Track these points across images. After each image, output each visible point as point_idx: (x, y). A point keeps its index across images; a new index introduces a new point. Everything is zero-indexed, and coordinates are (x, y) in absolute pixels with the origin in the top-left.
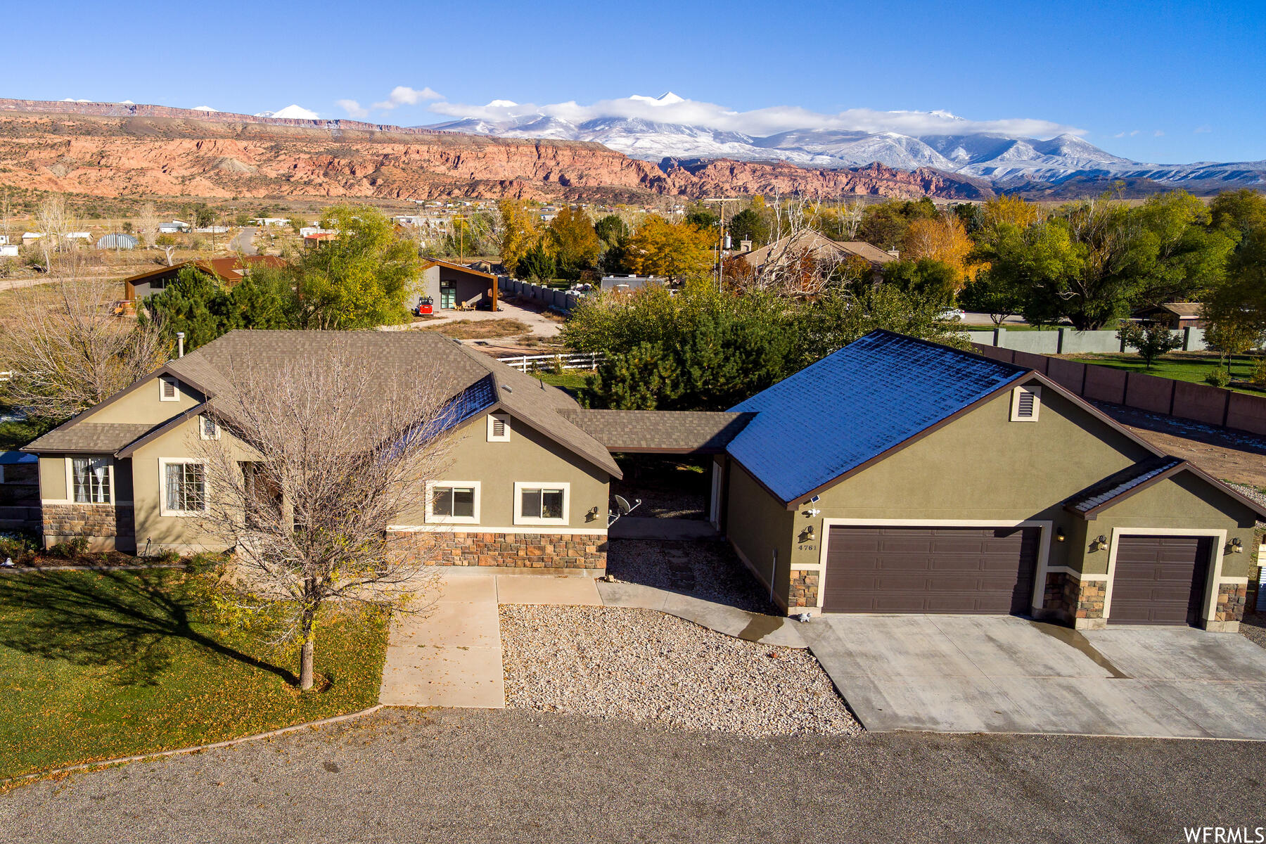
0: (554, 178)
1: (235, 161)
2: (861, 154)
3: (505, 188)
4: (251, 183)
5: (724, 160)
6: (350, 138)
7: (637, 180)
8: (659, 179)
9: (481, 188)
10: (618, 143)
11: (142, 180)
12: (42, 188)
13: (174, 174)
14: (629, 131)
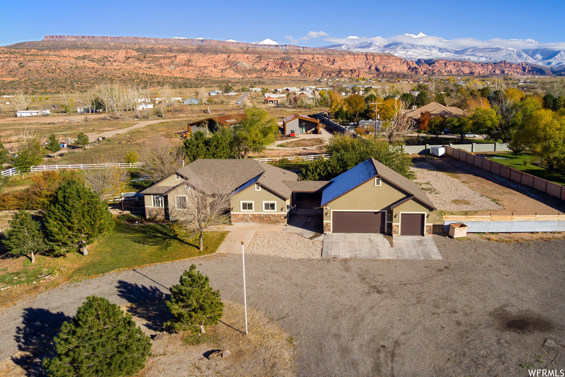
0: (373, 68)
1: (243, 63)
2: (498, 57)
3: (352, 73)
4: (250, 71)
5: (442, 60)
6: (290, 53)
7: (407, 69)
8: (416, 68)
9: (343, 73)
10: (400, 53)
11: (205, 71)
12: (165, 75)
13: (219, 68)
14: (404, 48)
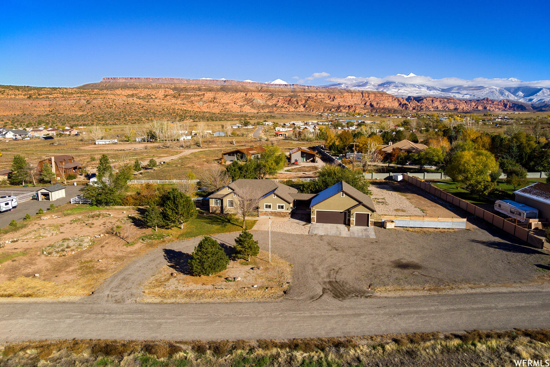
0: (368, 104)
1: (258, 100)
2: (481, 94)
3: (350, 108)
4: (263, 107)
5: (430, 97)
6: (297, 91)
7: (398, 105)
8: (406, 104)
9: (341, 108)
10: (392, 91)
11: (227, 107)
12: (196, 110)
13: (238, 104)
14: (397, 87)
